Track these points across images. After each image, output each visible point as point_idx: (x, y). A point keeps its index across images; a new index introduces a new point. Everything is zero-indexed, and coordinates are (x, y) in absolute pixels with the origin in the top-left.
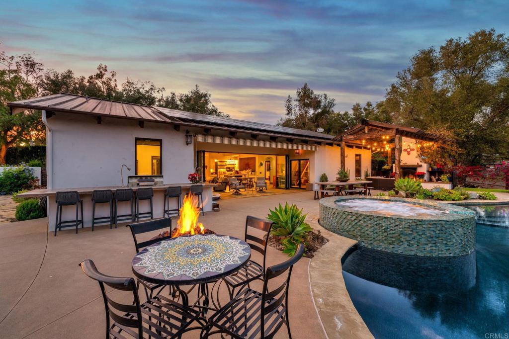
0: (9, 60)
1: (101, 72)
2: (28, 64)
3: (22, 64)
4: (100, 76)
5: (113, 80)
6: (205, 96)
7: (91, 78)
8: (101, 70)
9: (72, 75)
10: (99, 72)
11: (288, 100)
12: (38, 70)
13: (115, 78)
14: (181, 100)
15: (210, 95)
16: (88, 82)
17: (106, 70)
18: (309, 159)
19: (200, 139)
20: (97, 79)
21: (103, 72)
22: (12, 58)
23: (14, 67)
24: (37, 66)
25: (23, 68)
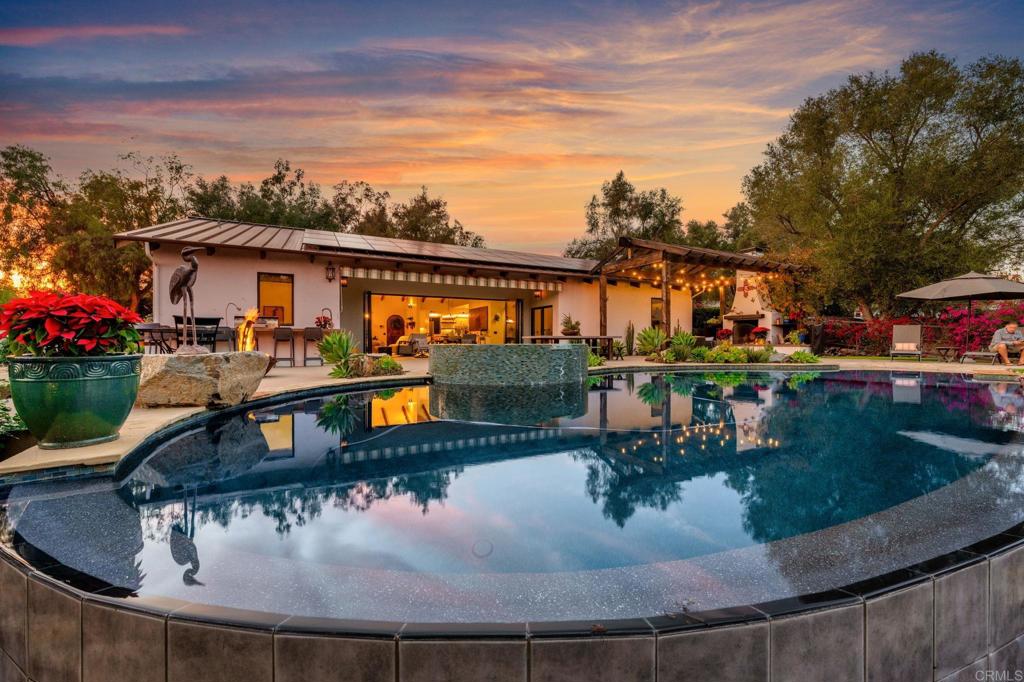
0: (146, 163)
1: (280, 173)
2: (172, 168)
3: (164, 168)
4: (278, 179)
5: (299, 184)
6: (437, 205)
7: (266, 183)
8: (281, 168)
9: (227, 184)
10: (277, 174)
11: (592, 204)
12: (186, 176)
13: (302, 180)
14: (395, 215)
15: (445, 204)
16: (262, 190)
17: (287, 169)
18: (551, 306)
19: (347, 272)
20: (273, 184)
21: (284, 172)
22: (150, 160)
23: (153, 175)
24: (185, 170)
25: (166, 175)
